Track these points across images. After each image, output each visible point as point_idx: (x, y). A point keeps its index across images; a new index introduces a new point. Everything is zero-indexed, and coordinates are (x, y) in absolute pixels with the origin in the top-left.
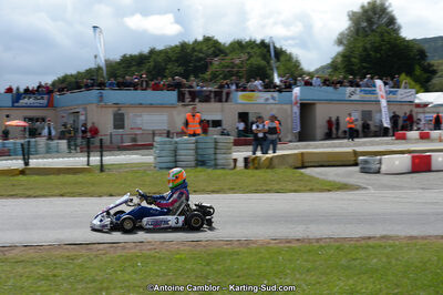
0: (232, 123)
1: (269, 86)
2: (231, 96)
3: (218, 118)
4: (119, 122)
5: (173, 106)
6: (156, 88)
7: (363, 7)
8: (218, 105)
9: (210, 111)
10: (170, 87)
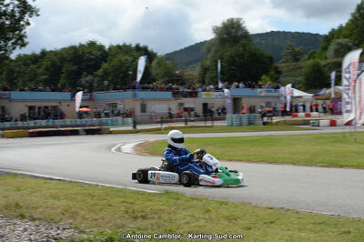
0: (199, 110)
1: (217, 89)
2: (199, 95)
3: (192, 106)
4: (143, 109)
5: (170, 100)
6: (161, 90)
7: (224, 23)
8: (192, 99)
9: (189, 103)
10: (168, 90)
